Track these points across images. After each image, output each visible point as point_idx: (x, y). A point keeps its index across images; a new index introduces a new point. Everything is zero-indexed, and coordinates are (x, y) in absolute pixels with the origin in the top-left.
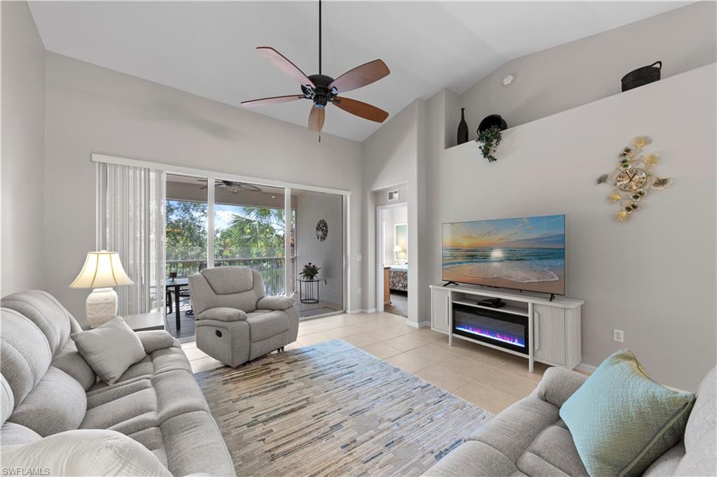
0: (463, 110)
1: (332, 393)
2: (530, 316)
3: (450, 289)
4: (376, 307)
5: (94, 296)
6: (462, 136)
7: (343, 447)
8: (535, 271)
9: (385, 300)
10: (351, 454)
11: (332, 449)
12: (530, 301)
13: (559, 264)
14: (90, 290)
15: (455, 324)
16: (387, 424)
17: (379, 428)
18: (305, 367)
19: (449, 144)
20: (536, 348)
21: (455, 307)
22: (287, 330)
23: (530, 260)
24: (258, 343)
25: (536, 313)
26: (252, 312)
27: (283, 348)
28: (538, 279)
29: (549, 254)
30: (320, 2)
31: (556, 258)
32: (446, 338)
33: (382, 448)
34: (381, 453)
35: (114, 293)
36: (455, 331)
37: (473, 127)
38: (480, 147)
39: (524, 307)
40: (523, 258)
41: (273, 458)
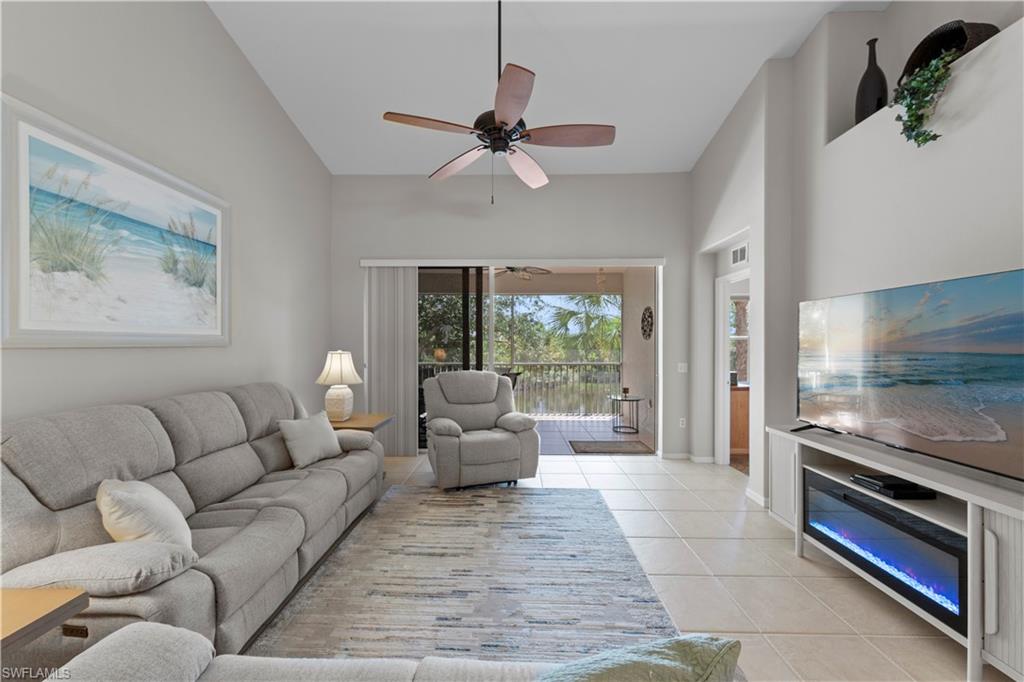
0: (872, 43)
1: (504, 554)
2: (970, 533)
3: (798, 439)
4: (713, 455)
5: (333, 392)
6: (871, 97)
7: (439, 619)
8: (956, 413)
10: (437, 631)
11: (428, 614)
12: (973, 495)
13: (1006, 397)
14: (328, 387)
15: (808, 512)
16: (520, 621)
17: (504, 620)
18: (511, 512)
20: (991, 628)
21: (807, 479)
22: (516, 459)
23: (946, 382)
24: (471, 467)
25: (988, 534)
26: (489, 429)
27: (515, 482)
28: (962, 433)
29: (985, 369)
31: (999, 379)
32: (788, 537)
33: (477, 644)
34: (468, 650)
35: (349, 390)
36: (807, 528)
37: (893, 69)
38: (899, 118)
39: (958, 507)
40: (931, 378)
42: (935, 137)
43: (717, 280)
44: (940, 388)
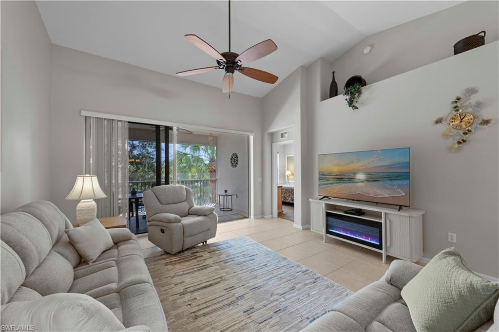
0: (334, 73)
1: (239, 274)
2: (383, 221)
3: (324, 202)
4: (272, 214)
5: (82, 205)
6: (333, 92)
7: (244, 312)
8: (387, 189)
9: (278, 209)
10: (250, 317)
11: (237, 313)
12: (383, 211)
13: (405, 183)
14: (79, 201)
15: (328, 227)
16: (276, 297)
17: (271, 299)
18: (221, 255)
19: (324, 98)
20: (388, 245)
21: (328, 214)
22: (209, 229)
23: (383, 181)
24: (189, 238)
25: (387, 220)
27: (206, 242)
28: (389, 194)
29: (397, 176)
30: (229, 1)
31: (402, 179)
32: (321, 237)
33: (272, 313)
34: (271, 317)
35: (94, 203)
36: (328, 232)
37: (341, 85)
38: (346, 100)
39: (379, 215)
40: (378, 179)
41: (196, 318)
42: (358, 108)
43: (274, 144)
44: (381, 182)
